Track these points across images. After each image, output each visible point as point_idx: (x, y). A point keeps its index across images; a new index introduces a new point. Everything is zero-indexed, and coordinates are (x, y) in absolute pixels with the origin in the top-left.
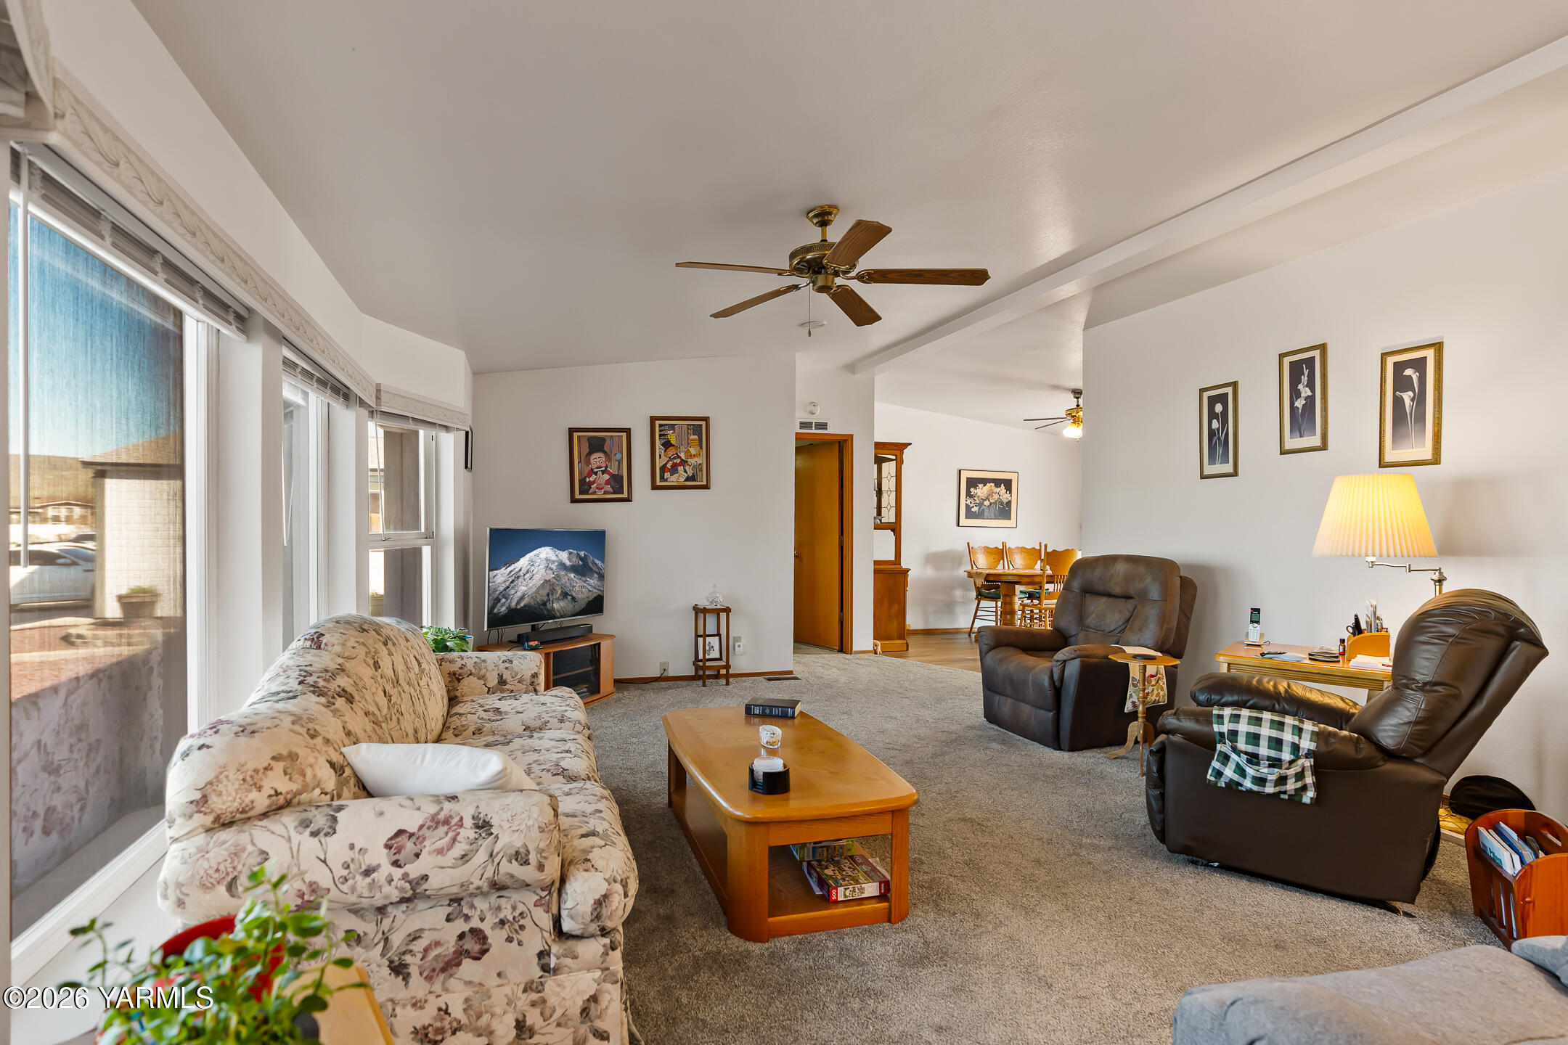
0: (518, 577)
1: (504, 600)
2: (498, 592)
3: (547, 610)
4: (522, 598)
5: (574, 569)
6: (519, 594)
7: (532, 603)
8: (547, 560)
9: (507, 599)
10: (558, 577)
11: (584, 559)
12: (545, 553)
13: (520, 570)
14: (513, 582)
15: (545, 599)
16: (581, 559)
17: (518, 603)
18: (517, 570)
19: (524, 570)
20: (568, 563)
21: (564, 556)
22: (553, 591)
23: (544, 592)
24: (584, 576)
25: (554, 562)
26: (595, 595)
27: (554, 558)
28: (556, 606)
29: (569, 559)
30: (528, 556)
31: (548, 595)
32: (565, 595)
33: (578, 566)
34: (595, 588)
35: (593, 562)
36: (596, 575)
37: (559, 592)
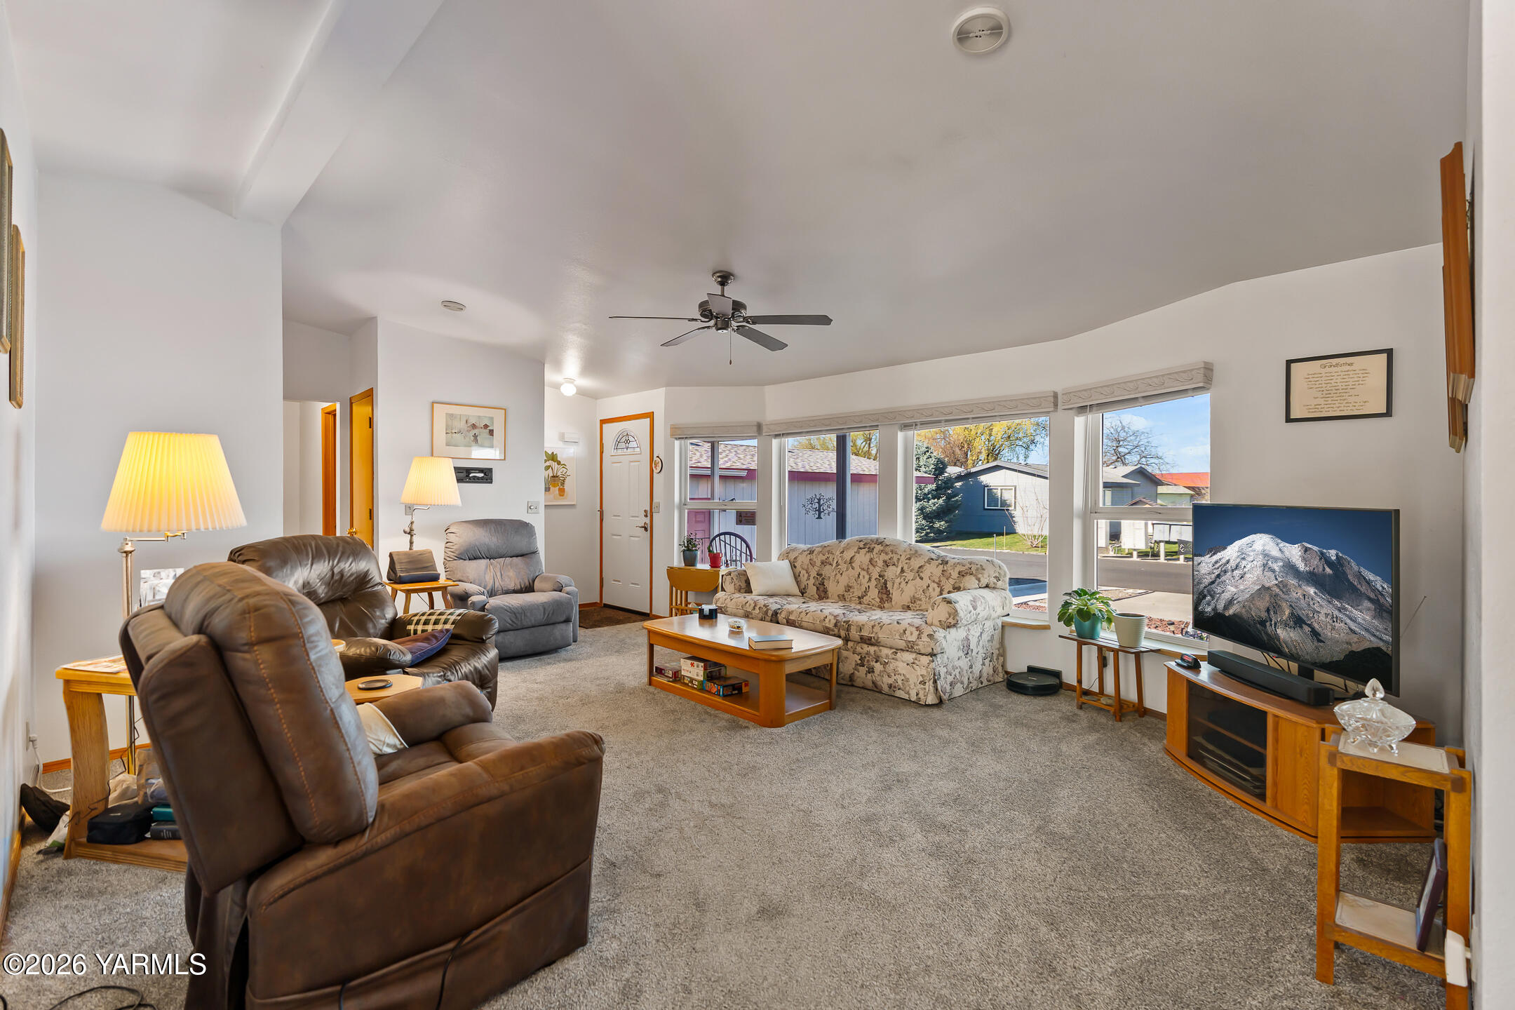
0: (1225, 572)
1: (1208, 598)
2: (1203, 585)
3: (1267, 633)
4: (1230, 603)
5: (1313, 578)
6: (1226, 596)
7: (1245, 615)
8: (1266, 555)
9: (1213, 597)
10: (1283, 586)
11: (1337, 565)
12: (1261, 542)
13: (1228, 562)
14: (1218, 576)
15: (1264, 615)
16: (1329, 563)
17: (1226, 607)
18: (1224, 561)
19: (1233, 564)
20: (1301, 566)
21: (1294, 552)
22: (1274, 607)
23: (1262, 604)
24: (1339, 598)
25: (1276, 559)
26: (1366, 645)
27: (1275, 552)
28: (1282, 633)
29: (1304, 559)
30: (1238, 544)
31: (1268, 610)
32: (1298, 621)
33: (1324, 575)
34: (1367, 630)
35: (1360, 576)
36: (1367, 604)
37: (1287, 612)
